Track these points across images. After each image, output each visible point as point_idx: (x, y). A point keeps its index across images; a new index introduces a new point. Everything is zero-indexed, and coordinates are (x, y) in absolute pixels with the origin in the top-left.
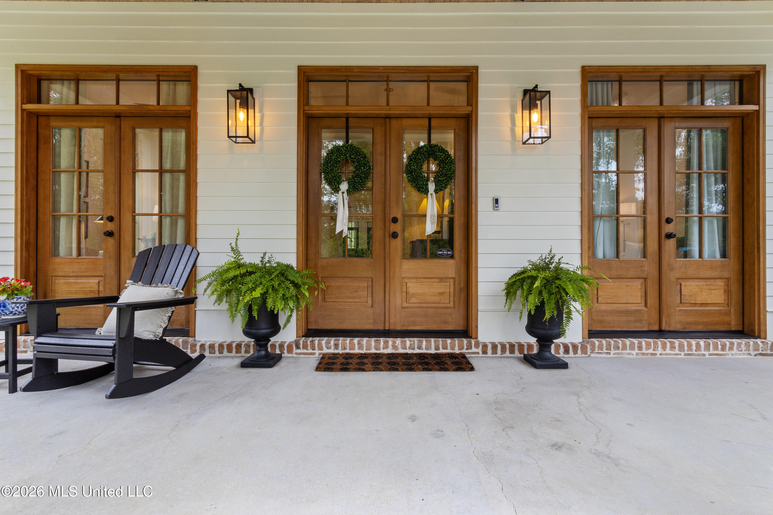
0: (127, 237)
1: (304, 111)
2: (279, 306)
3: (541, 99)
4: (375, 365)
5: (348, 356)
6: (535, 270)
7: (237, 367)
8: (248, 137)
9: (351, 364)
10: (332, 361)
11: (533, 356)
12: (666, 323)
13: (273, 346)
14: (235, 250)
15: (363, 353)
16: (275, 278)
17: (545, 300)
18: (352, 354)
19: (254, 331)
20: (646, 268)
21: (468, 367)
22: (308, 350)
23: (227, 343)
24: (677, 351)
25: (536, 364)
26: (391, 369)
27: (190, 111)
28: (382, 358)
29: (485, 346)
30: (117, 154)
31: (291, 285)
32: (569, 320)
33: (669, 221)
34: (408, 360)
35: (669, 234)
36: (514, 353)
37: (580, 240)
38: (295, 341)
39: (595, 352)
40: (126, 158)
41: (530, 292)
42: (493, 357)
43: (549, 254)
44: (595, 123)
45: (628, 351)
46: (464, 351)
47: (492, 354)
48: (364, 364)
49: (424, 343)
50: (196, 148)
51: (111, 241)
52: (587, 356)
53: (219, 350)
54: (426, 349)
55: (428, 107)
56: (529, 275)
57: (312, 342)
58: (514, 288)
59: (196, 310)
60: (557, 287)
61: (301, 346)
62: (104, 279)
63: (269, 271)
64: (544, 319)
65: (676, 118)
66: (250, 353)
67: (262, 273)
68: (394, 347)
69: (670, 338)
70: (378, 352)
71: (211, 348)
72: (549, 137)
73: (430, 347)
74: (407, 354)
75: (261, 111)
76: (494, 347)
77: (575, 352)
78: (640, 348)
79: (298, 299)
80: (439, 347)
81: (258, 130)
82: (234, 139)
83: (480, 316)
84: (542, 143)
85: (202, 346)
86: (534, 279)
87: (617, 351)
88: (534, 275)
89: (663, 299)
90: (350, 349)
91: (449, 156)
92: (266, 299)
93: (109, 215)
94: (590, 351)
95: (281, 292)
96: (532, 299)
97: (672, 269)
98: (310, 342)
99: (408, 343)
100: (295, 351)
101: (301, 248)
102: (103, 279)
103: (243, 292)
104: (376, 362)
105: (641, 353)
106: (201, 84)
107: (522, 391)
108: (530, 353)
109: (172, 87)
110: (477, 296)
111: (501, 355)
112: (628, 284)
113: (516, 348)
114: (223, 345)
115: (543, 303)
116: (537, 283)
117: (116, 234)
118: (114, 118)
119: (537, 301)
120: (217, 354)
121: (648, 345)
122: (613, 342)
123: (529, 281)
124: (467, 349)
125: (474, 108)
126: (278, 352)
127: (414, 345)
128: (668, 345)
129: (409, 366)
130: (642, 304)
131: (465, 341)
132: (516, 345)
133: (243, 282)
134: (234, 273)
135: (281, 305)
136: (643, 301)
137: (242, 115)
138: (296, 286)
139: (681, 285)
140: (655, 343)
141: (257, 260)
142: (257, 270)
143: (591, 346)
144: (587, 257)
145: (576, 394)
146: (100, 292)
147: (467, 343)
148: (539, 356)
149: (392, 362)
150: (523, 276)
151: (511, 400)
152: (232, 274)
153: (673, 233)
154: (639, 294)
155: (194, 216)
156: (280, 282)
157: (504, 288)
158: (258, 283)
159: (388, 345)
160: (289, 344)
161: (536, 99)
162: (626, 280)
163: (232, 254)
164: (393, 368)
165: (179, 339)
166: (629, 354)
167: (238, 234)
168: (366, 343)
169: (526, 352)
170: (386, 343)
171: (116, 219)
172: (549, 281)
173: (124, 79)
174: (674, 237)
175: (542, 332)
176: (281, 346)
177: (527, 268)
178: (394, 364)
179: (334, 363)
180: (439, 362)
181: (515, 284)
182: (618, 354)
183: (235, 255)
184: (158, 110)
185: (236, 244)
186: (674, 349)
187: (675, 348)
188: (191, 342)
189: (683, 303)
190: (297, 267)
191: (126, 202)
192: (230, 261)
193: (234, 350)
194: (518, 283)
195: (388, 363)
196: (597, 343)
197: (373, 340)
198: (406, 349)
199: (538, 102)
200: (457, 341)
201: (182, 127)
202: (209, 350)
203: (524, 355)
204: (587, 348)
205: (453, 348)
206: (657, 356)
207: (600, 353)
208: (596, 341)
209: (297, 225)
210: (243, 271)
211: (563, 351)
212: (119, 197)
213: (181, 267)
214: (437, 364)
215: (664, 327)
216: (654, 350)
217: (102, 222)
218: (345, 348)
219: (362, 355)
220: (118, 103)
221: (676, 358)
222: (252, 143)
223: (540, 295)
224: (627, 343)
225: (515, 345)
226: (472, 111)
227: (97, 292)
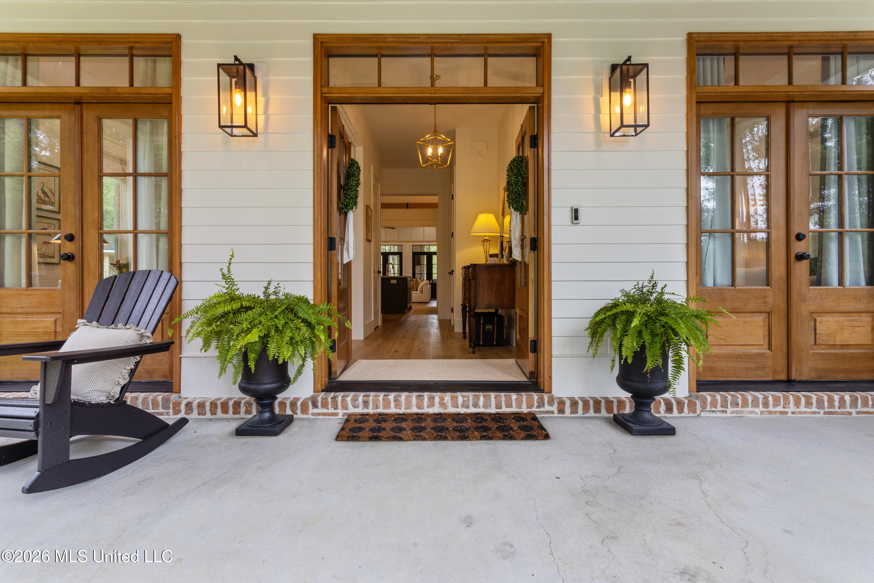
0: (91, 260)
1: (322, 94)
2: (285, 353)
3: (634, 77)
4: (417, 432)
5: (382, 418)
6: (631, 303)
7: (231, 435)
8: (245, 126)
9: (384, 429)
10: (359, 425)
11: (626, 418)
12: (796, 371)
13: (283, 405)
14: (227, 278)
15: (402, 413)
16: (280, 316)
17: (646, 344)
18: (386, 414)
19: (253, 387)
20: (770, 299)
21: (542, 434)
22: (328, 409)
23: (222, 401)
24: (814, 409)
25: (632, 428)
26: (437, 437)
27: (171, 94)
28: (426, 420)
29: (562, 403)
30: (77, 152)
31: (302, 324)
32: (679, 371)
33: (800, 237)
34: (461, 423)
35: (800, 255)
36: (600, 412)
37: (685, 263)
38: (312, 397)
39: (706, 410)
40: (90, 157)
41: (625, 332)
42: (573, 417)
43: (649, 281)
44: (705, 109)
45: (750, 409)
46: (534, 409)
47: (571, 413)
48: (401, 429)
49: (482, 399)
50: (180, 144)
51: (71, 267)
52: (696, 415)
53: (211, 410)
54: (483, 407)
55: (486, 88)
56: (622, 309)
57: (334, 398)
58: (603, 327)
59: (181, 357)
60: (663, 326)
61: (319, 404)
62: (63, 317)
63: (273, 307)
64: (645, 370)
65: (809, 103)
66: (252, 413)
67: (263, 308)
68: (442, 404)
69: (804, 391)
70: (420, 411)
71: (201, 408)
72: (647, 126)
73: (489, 405)
74: (459, 414)
75: (265, 94)
76: (574, 404)
77: (681, 410)
78: (766, 404)
79: (313, 343)
80: (501, 404)
81: (261, 119)
82: (228, 130)
83: (555, 362)
84: (636, 135)
85: (189, 405)
86: (630, 315)
87: (735, 409)
88: (631, 310)
89: (793, 339)
90: (384, 408)
92: (267, 343)
93: (67, 233)
94: (700, 409)
95: (288, 334)
96: (628, 342)
97: (804, 300)
98: (332, 398)
99: (460, 400)
100: (311, 410)
101: (319, 275)
102: (61, 317)
103: (235, 334)
104: (418, 427)
105: (767, 411)
106: (186, 59)
107: (619, 472)
108: (621, 412)
109: (150, 64)
110: (551, 336)
111: (583, 414)
112: (748, 319)
113: (603, 405)
114: (216, 404)
115: (643, 347)
116: (635, 320)
117: (78, 258)
118: (73, 105)
119: (635, 345)
120: (208, 415)
121: (776, 400)
122: (730, 397)
123: (624, 317)
124: (538, 407)
125: (546, 89)
126: (289, 412)
127: (469, 402)
128: (803, 400)
129: (462, 434)
130: (764, 347)
131: (535, 396)
132: (603, 401)
133: (236, 322)
134: (223, 309)
135: (287, 352)
136: (766, 342)
137: (238, 97)
138: (309, 325)
139: (815, 320)
140: (786, 398)
141: (259, 292)
142: (256, 304)
143: (701, 402)
144: (695, 285)
145: (695, 477)
146: (58, 334)
147: (538, 399)
148: (635, 416)
149: (438, 427)
150: (615, 311)
151: (606, 487)
152: (220, 310)
153: (805, 253)
154: (761, 333)
155: (177, 234)
156: (287, 321)
157: (587, 326)
158: (257, 322)
159: (434, 402)
160: (303, 401)
161: (629, 77)
162: (744, 315)
163: (224, 284)
164: (441, 436)
165: (158, 395)
166: (751, 412)
167: (232, 256)
168: (406, 399)
169: (615, 412)
170: (432, 399)
171: (78, 238)
172: (651, 317)
173: (86, 53)
174: (808, 259)
175: (639, 386)
176: (294, 404)
177: (618, 299)
178: (442, 429)
179: (361, 429)
180: (501, 426)
181: (604, 322)
182: (737, 412)
183: (228, 284)
184: (130, 94)
185: (229, 270)
186: (811, 406)
187: (811, 404)
188: (174, 399)
189: (818, 345)
190: (314, 300)
191: (91, 216)
192: (221, 293)
193: (231, 410)
194: (607, 321)
195: (434, 429)
196: (709, 399)
197: (415, 394)
198: (458, 407)
199: (632, 80)
200: (524, 396)
201: (163, 117)
202: (198, 409)
203: (614, 415)
204: (696, 405)
205: (519, 406)
206: (788, 415)
207: (713, 411)
208: (708, 396)
209: (314, 244)
210: (236, 305)
211: (664, 409)
212: (80, 209)
213: (154, 300)
214: (499, 429)
215: (794, 376)
216: (784, 407)
217: (59, 242)
218: (377, 407)
219: (400, 416)
220: (78, 83)
221: (814, 417)
222: (254, 136)
223: (639, 336)
224: (748, 398)
225: (601, 401)
226: (543, 93)
227: (54, 333)
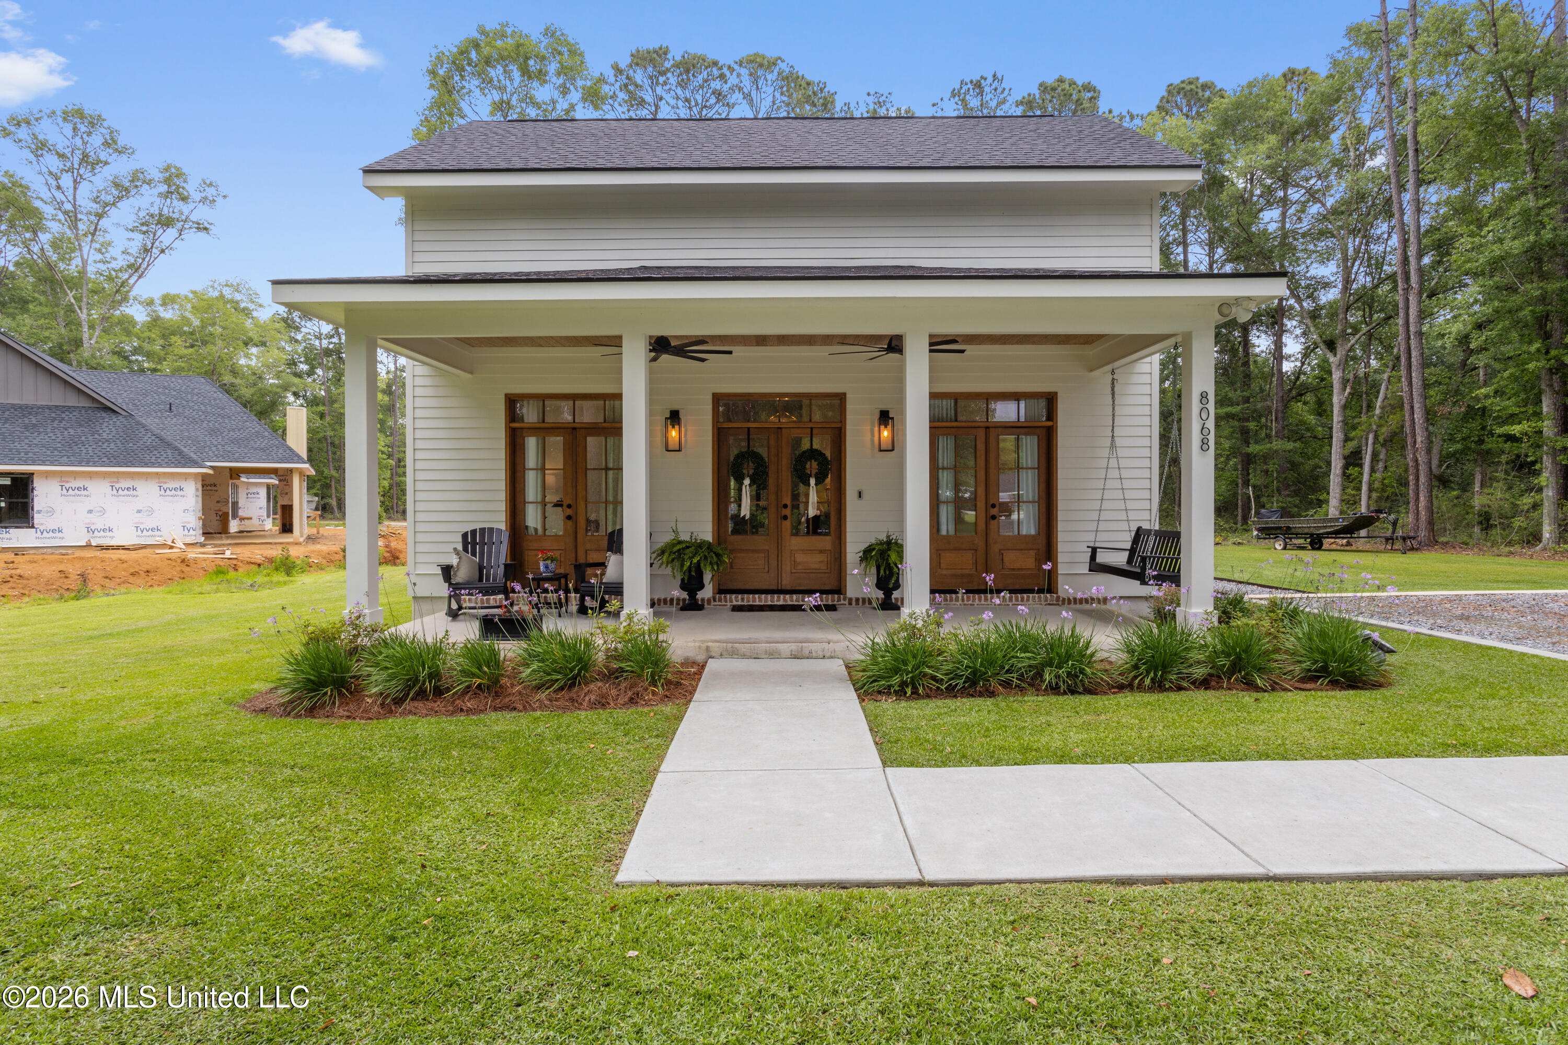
0: (581, 520)
1: (717, 426)
4: (771, 609)
5: (752, 606)
9: (754, 609)
10: (741, 608)
11: (881, 604)
13: (700, 598)
15: (762, 604)
18: (754, 605)
19: (687, 588)
20: (976, 541)
21: (836, 612)
22: (722, 601)
25: (883, 609)
28: (776, 606)
29: (850, 600)
30: (574, 457)
33: (993, 506)
35: (993, 516)
36: (870, 603)
38: (713, 596)
40: (580, 459)
46: (835, 602)
47: (855, 606)
48: (763, 609)
51: (570, 523)
55: (810, 423)
61: (718, 599)
63: (696, 546)
65: (999, 428)
66: (684, 602)
68: (785, 600)
69: (984, 595)
70: (772, 603)
71: (659, 602)
74: (794, 604)
75: (686, 428)
76: (857, 600)
81: (683, 441)
83: (848, 579)
89: (989, 566)
90: (752, 602)
91: (826, 458)
93: (568, 503)
97: (996, 542)
98: (724, 597)
99: (795, 598)
100: (713, 602)
101: (715, 528)
102: (564, 552)
108: (879, 602)
110: (846, 563)
111: (861, 604)
112: (964, 554)
117: (574, 518)
118: (570, 432)
124: (837, 601)
125: (843, 423)
126: (701, 603)
129: (794, 609)
130: (973, 570)
131: (837, 596)
132: (871, 598)
133: (684, 553)
136: (974, 567)
138: (718, 555)
139: (1003, 554)
140: (974, 597)
141: (687, 538)
142: (692, 545)
147: (838, 598)
153: (996, 515)
154: (971, 562)
157: (863, 554)
159: (780, 599)
160: (709, 598)
162: (961, 551)
164: (783, 610)
166: (955, 605)
168: (765, 598)
171: (574, 506)
173: (578, 404)
175: (886, 586)
176: (703, 600)
178: (784, 608)
181: (869, 554)
183: (676, 534)
189: (1004, 569)
190: (712, 541)
191: (581, 493)
192: (673, 539)
194: (871, 553)
195: (780, 608)
197: (769, 595)
198: (793, 601)
200: (831, 596)
203: (876, 604)
205: (827, 601)
206: (974, 606)
209: (712, 511)
210: (682, 546)
212: (575, 490)
218: (749, 602)
220: (574, 420)
226: (842, 426)
